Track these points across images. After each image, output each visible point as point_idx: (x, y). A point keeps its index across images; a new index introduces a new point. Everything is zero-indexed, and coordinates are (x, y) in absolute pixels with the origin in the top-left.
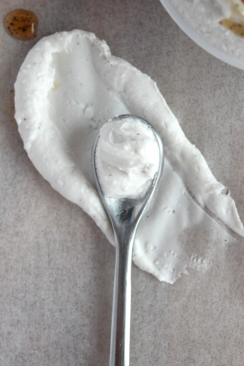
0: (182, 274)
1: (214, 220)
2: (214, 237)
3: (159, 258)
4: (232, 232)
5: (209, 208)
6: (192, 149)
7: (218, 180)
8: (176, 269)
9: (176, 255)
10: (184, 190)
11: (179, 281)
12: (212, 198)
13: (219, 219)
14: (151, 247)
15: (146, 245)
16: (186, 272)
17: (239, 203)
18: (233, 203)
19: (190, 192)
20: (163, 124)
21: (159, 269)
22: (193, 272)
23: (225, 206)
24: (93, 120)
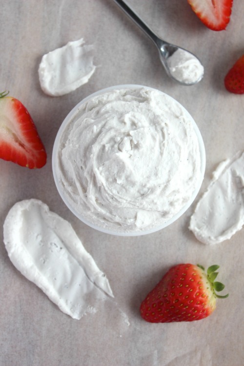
0: (84, 315)
1: (98, 289)
2: (98, 297)
3: (73, 308)
4: (106, 294)
5: (96, 283)
6: (88, 255)
7: (101, 270)
8: (81, 312)
9: (81, 306)
10: (84, 275)
11: (82, 318)
12: (97, 278)
13: (101, 289)
14: (69, 302)
15: (67, 301)
16: (86, 314)
17: (110, 281)
18: (107, 281)
19: (87, 275)
20: (74, 244)
21: (73, 313)
22: (89, 314)
23: (103, 282)
24: (41, 241)
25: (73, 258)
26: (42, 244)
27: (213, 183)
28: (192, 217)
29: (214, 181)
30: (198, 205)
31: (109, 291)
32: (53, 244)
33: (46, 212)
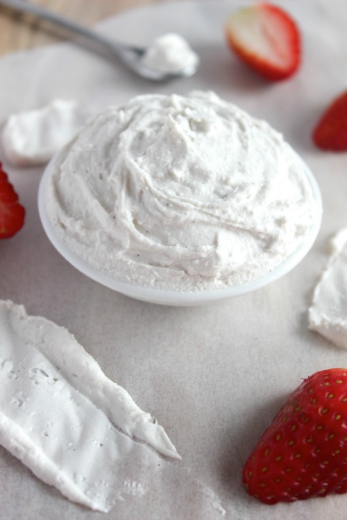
0: (117, 501)
1: (144, 446)
2: (146, 462)
3: (91, 487)
4: (164, 456)
5: (138, 436)
6: (113, 385)
7: (143, 410)
8: (111, 497)
9: (108, 484)
10: (110, 425)
11: (115, 510)
12: (139, 425)
13: (149, 445)
14: (81, 479)
15: (75, 476)
16: (121, 498)
17: (167, 429)
18: (162, 429)
19: (116, 427)
20: (84, 363)
21: (91, 498)
22: (129, 497)
23: (153, 432)
24: (12, 372)
25: (82, 396)
26: (15, 376)
27: (335, 260)
28: (311, 310)
29: (336, 254)
30: (317, 291)
31: (168, 446)
32: (39, 372)
33: (22, 318)
